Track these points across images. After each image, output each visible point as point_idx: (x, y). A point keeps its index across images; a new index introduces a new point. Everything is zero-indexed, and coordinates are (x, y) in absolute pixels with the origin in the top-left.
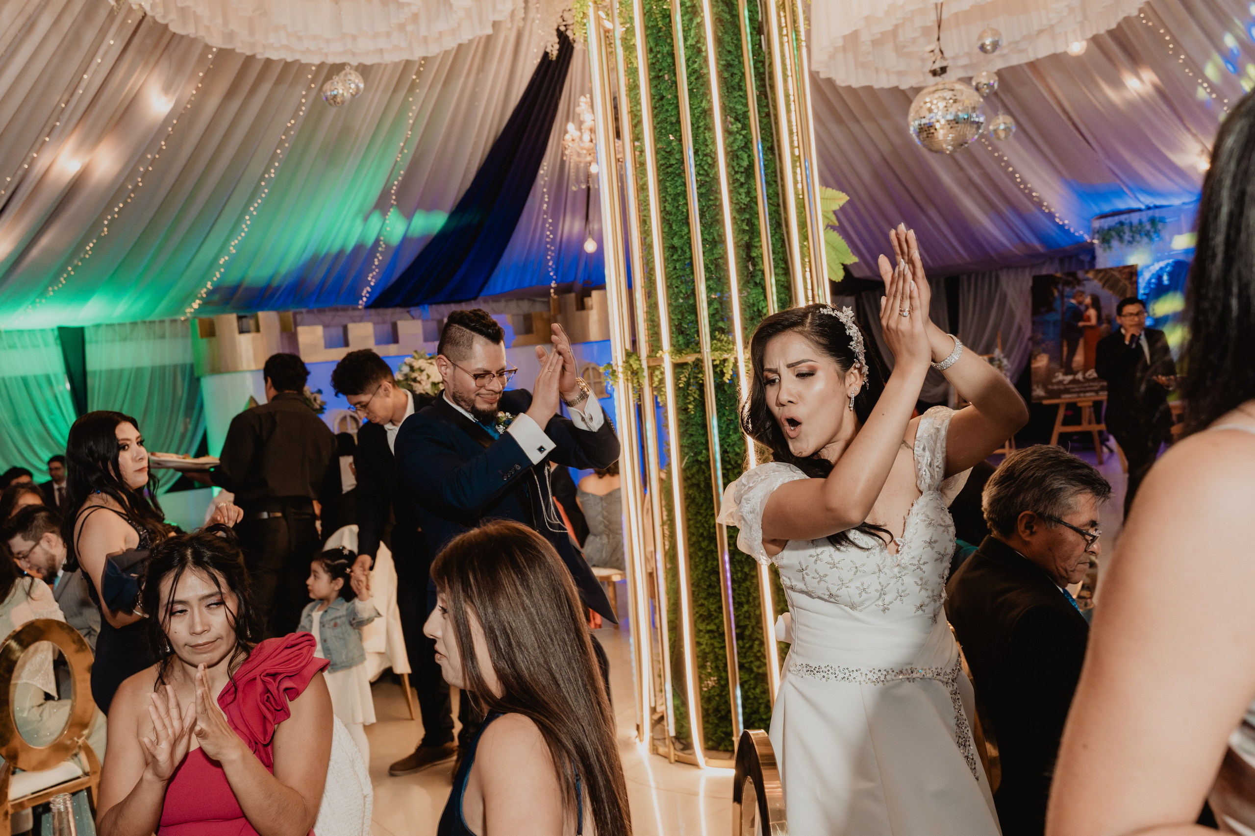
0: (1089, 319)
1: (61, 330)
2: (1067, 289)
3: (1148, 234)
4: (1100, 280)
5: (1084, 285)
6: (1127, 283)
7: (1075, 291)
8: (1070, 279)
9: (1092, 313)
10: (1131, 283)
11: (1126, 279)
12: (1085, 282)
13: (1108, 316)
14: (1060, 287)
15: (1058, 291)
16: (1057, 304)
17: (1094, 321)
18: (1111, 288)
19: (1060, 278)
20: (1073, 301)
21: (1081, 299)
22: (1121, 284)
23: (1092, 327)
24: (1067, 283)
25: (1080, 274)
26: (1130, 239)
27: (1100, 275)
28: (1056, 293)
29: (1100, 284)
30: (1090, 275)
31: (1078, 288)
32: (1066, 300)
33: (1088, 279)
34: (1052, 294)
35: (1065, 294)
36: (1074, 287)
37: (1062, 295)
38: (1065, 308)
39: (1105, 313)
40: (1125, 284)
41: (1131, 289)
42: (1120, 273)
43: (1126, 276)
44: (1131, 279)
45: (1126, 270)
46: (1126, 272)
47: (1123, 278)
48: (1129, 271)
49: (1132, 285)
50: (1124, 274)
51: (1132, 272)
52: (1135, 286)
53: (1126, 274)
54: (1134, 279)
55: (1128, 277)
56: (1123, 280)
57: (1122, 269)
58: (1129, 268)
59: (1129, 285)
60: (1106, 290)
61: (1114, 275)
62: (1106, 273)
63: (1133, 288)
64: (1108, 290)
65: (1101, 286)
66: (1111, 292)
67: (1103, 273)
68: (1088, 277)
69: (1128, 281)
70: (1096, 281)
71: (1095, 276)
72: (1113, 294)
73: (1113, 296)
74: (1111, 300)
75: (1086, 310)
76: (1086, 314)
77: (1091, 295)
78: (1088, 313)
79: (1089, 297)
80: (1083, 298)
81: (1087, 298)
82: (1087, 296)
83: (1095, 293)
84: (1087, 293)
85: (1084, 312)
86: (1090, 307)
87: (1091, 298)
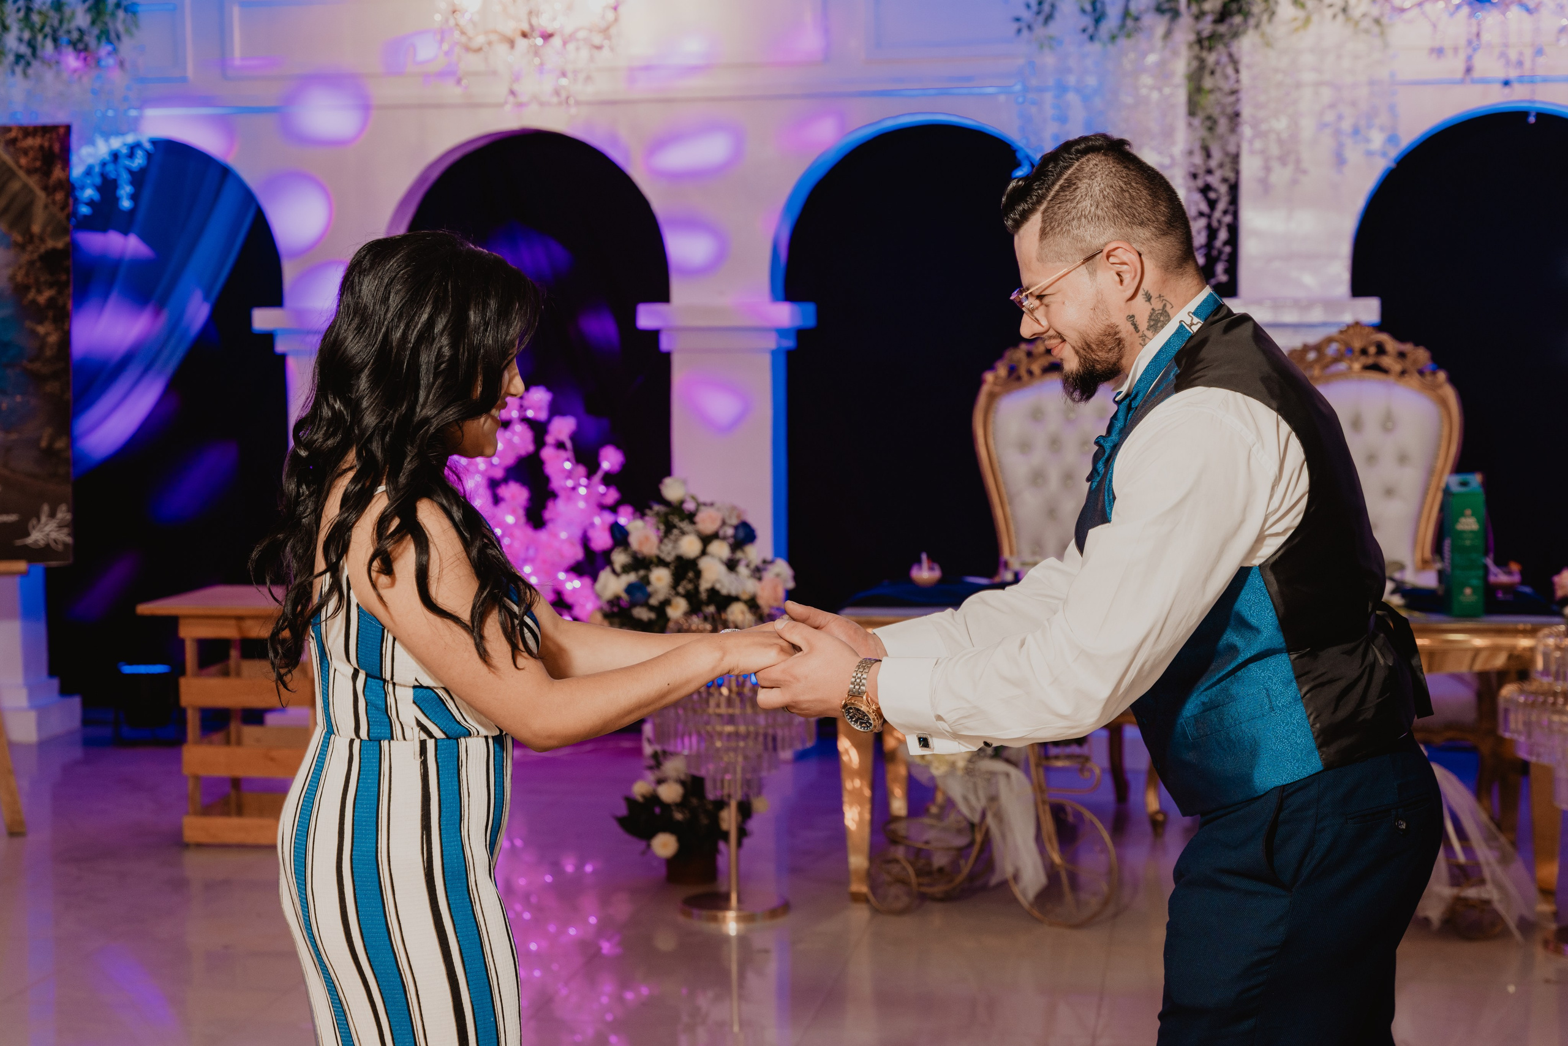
3: (79, 45)
6: (33, 182)
11: (30, 172)
22: (15, 186)
26: (24, 49)
40: (25, 186)
41: (46, 207)
42: (11, 149)
43: (35, 159)
44: (46, 172)
45: (30, 142)
46: (31, 148)
47: (20, 167)
48: (41, 147)
49: (48, 195)
50: (25, 152)
51: (51, 147)
52: (59, 196)
53: (31, 154)
54: (57, 173)
55: (38, 164)
56: (21, 174)
57: (20, 136)
58: (43, 136)
59: (41, 195)
63: (54, 203)
69: (36, 177)
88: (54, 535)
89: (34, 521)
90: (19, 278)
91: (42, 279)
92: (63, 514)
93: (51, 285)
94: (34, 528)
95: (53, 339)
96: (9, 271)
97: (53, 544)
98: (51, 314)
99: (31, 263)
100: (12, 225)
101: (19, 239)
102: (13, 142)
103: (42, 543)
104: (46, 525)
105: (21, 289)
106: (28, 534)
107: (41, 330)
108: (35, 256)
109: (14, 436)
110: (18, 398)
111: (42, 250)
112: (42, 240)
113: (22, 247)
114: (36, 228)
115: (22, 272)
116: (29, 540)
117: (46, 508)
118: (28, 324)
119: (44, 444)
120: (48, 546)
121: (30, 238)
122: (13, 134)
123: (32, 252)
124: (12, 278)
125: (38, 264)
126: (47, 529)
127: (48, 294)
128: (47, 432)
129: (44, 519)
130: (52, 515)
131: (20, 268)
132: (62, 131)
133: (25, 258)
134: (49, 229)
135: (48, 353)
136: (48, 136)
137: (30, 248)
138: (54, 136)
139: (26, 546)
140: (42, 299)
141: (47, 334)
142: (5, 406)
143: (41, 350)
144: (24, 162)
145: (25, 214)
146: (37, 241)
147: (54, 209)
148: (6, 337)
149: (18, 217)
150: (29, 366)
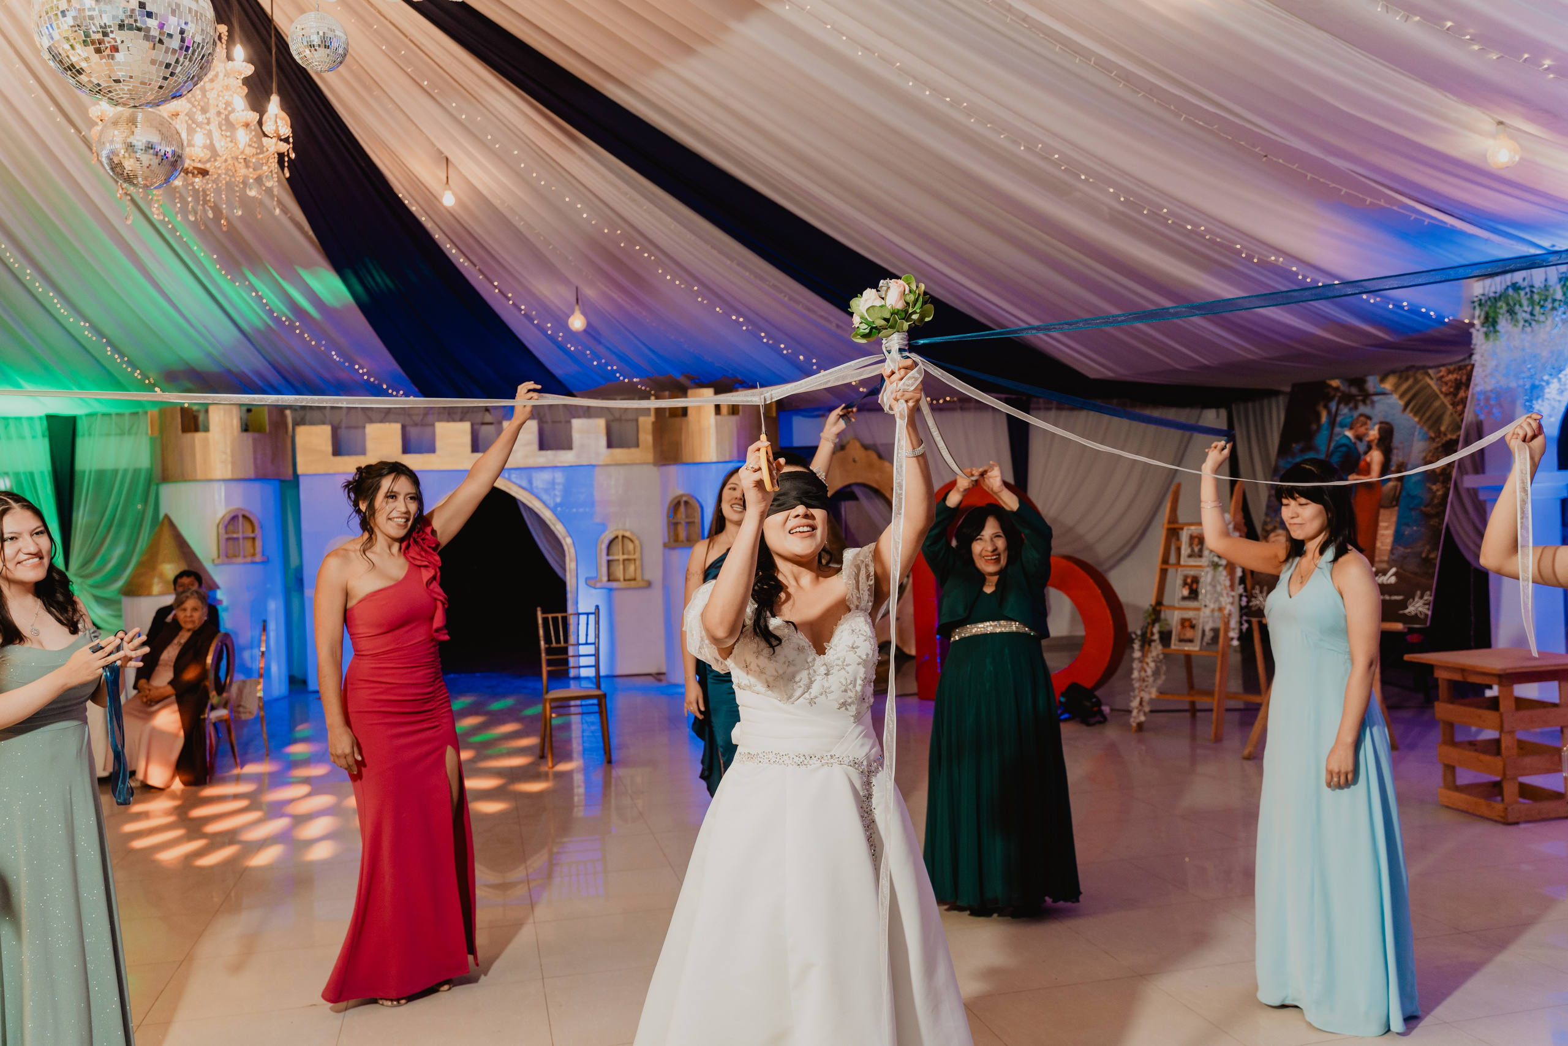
0: (1367, 471)
1: (50, 417)
2: (1345, 410)
4: (1401, 397)
5: (1373, 403)
6: (1447, 401)
7: (1356, 414)
8: (1354, 390)
9: (1376, 457)
10: (1454, 404)
11: (1446, 395)
12: (1376, 398)
13: (1401, 465)
14: (1333, 406)
15: (1329, 412)
16: (1321, 440)
18: (1416, 412)
19: (1337, 389)
20: (1349, 433)
21: (1362, 430)
22: (1437, 404)
24: (1347, 399)
25: (1372, 383)
27: (1405, 386)
28: (1324, 418)
29: (1402, 403)
30: (1388, 386)
31: (1363, 409)
32: (1337, 430)
33: (1383, 394)
34: (1318, 417)
35: (1339, 419)
36: (1356, 408)
37: (1332, 423)
38: (1333, 445)
39: (1396, 459)
40: (1443, 404)
41: (1452, 414)
42: (1439, 382)
43: (1451, 387)
44: (1455, 395)
45: (1451, 377)
46: (1450, 381)
47: (1442, 392)
48: (1456, 379)
49: (1454, 407)
50: (1446, 383)
51: (1461, 380)
52: (1459, 408)
53: (1450, 384)
54: (1462, 394)
55: (1452, 390)
56: (1442, 396)
57: (1445, 374)
58: (1457, 374)
59: (1450, 407)
60: (1409, 415)
61: (1429, 385)
62: (1416, 381)
63: (1456, 412)
64: (1411, 415)
65: (1402, 408)
66: (1416, 419)
67: (1410, 381)
68: (1384, 388)
69: (1449, 398)
70: (1395, 397)
71: (1396, 387)
72: (1418, 423)
73: (1418, 426)
74: (1413, 434)
75: (1366, 453)
76: (1365, 460)
77: (1381, 423)
78: (1368, 459)
79: (1377, 427)
80: (1367, 429)
81: (1372, 429)
82: (1375, 424)
83: (1388, 420)
84: (1375, 420)
85: (1362, 457)
86: (1374, 446)
87: (1380, 429)
88: (1420, 609)
89: (1411, 600)
90: (1428, 458)
92: (1428, 597)
94: (1410, 604)
95: (1440, 493)
96: (1424, 454)
97: (1419, 615)
98: (1441, 478)
99: (1437, 449)
100: (1430, 428)
101: (1432, 435)
102: (1442, 377)
103: (1413, 613)
104: (1417, 602)
106: (1407, 608)
107: (1434, 488)
108: (1440, 445)
109: (1409, 550)
110: (1415, 528)
111: (1444, 441)
112: (1445, 435)
113: (1433, 439)
114: (1443, 428)
115: (1430, 454)
116: (1406, 611)
117: (1419, 593)
118: (1428, 485)
119: (1424, 555)
120: (1416, 614)
121: (1439, 433)
122: (1441, 374)
123: (1438, 442)
124: (1424, 458)
125: (1440, 449)
126: (1417, 605)
128: (1428, 547)
129: (1416, 599)
130: (1421, 597)
131: (1430, 451)
132: (1469, 368)
133: (1435, 445)
134: (1450, 429)
135: (1436, 501)
136: (1460, 372)
137: (1438, 440)
138: (1464, 371)
139: (1404, 614)
141: (1438, 490)
142: (1406, 533)
143: (1432, 499)
144: (1444, 389)
145: (1439, 420)
146: (1442, 436)
147: (1456, 416)
148: (1414, 493)
149: (1435, 422)
150: (1424, 509)
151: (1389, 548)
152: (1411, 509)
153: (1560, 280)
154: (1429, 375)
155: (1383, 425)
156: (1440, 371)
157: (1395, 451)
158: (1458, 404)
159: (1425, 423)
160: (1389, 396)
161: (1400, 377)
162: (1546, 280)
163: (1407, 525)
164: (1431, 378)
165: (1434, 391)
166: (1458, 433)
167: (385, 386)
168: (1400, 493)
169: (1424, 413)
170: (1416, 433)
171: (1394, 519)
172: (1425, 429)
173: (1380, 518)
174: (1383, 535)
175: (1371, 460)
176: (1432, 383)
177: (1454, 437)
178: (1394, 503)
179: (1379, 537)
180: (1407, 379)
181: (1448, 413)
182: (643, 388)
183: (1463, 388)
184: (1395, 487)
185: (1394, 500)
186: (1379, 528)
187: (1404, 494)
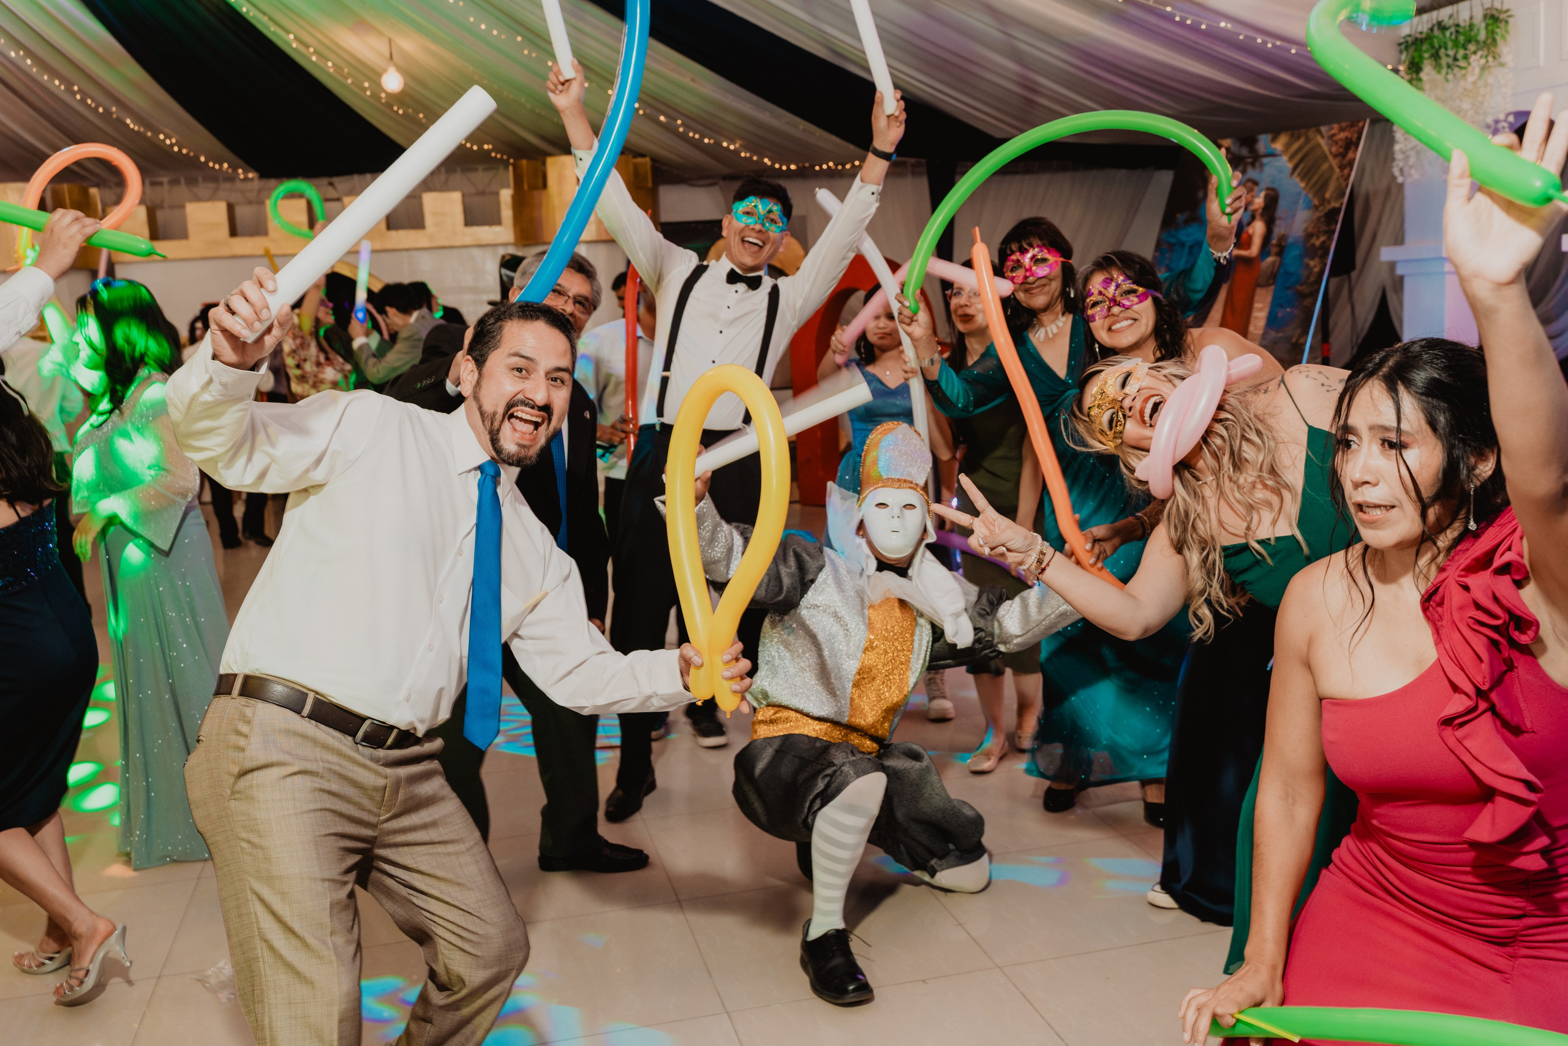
0: (1248, 245)
4: (1291, 158)
5: (1262, 165)
6: (1334, 163)
8: (1247, 151)
9: (1258, 229)
10: (1342, 167)
11: (1335, 156)
12: (1265, 160)
13: (1283, 238)
17: (1255, 250)
18: (1304, 177)
22: (1325, 166)
23: (1248, 261)
25: (1263, 143)
26: (1452, 61)
27: (1296, 146)
29: (1290, 166)
30: (1278, 146)
31: (1251, 173)
33: (1273, 155)
39: (1278, 230)
40: (1330, 166)
41: (1338, 179)
42: (1330, 141)
43: (1341, 147)
44: (1343, 155)
45: (1342, 135)
46: (1341, 140)
47: (1331, 153)
48: (1347, 138)
49: (1341, 170)
50: (1336, 143)
51: (1350, 139)
52: (1346, 171)
53: (1339, 143)
54: (1350, 155)
55: (1341, 150)
56: (1330, 158)
57: (1336, 132)
58: (1348, 131)
59: (1337, 170)
60: (1296, 179)
61: (1319, 145)
62: (1308, 140)
63: (1342, 176)
64: (1298, 180)
65: (1290, 171)
66: (1302, 185)
67: (1302, 140)
68: (1275, 149)
69: (1338, 159)
70: (1285, 158)
71: (1287, 146)
72: (1305, 188)
73: (1304, 193)
74: (1297, 202)
75: (1249, 224)
76: (1247, 233)
77: (1268, 189)
78: (1250, 231)
79: (1262, 194)
80: (1253, 197)
81: (1258, 196)
82: (1261, 191)
83: (1275, 186)
84: (1263, 185)
85: (1245, 229)
86: (1258, 217)
87: (1266, 197)
90: (1310, 230)
91: (1321, 229)
93: (1325, 232)
95: (1316, 270)
96: (1306, 225)
98: (1320, 252)
99: (1319, 219)
100: (1315, 195)
101: (1316, 202)
102: (1334, 135)
105: (1309, 236)
107: (1312, 263)
108: (1322, 214)
109: (1280, 335)
110: (1288, 310)
111: (1325, 209)
112: (1329, 202)
113: (1316, 208)
114: (1328, 195)
115: (1312, 225)
118: (1306, 260)
119: (1294, 340)
121: (1323, 201)
122: (1333, 132)
123: (1320, 211)
124: (1306, 229)
125: (1321, 219)
127: (1322, 238)
128: (1298, 331)
131: (1313, 222)
133: (1318, 214)
134: (1333, 195)
135: (1312, 279)
136: (1352, 130)
137: (1321, 208)
138: (1356, 129)
140: (1318, 243)
141: (1315, 266)
142: (1280, 315)
143: (1308, 277)
144: (1334, 149)
145: (1324, 186)
146: (1326, 204)
147: (1341, 180)
148: (1292, 269)
149: (1320, 189)
150: (1299, 288)
151: (1260, 332)
152: (1287, 288)
153: (1485, 16)
154: (1320, 133)
155: (1270, 192)
156: (1332, 128)
157: (1278, 222)
158: (1345, 168)
159: (1310, 189)
160: (1278, 158)
161: (1292, 136)
162: (1471, 18)
163: (1281, 306)
164: (1323, 137)
165: (1323, 152)
166: (1341, 201)
167: (203, 159)
168: (1278, 270)
169: (1311, 178)
170: (1301, 201)
171: (1269, 299)
172: (1310, 196)
173: (1256, 298)
174: (1256, 318)
175: (1254, 232)
176: (1322, 142)
177: (1337, 205)
178: (1271, 281)
179: (1252, 320)
180: (1298, 138)
181: (1335, 177)
182: (499, 156)
183: (1353, 148)
184: (1274, 263)
185: (1272, 278)
186: (1254, 310)
187: (1282, 271)
